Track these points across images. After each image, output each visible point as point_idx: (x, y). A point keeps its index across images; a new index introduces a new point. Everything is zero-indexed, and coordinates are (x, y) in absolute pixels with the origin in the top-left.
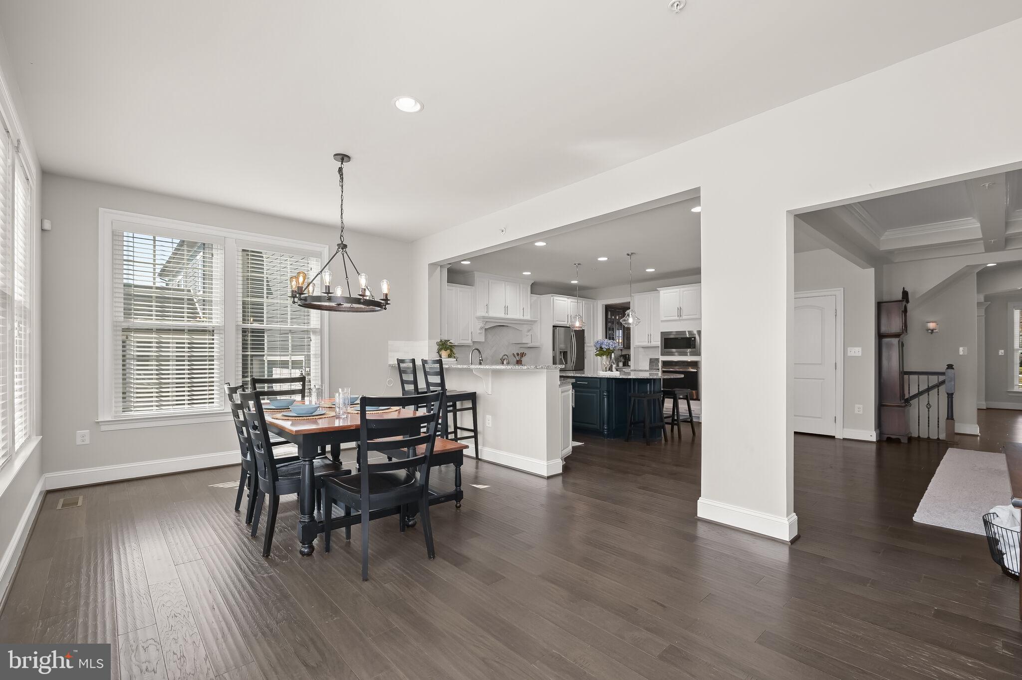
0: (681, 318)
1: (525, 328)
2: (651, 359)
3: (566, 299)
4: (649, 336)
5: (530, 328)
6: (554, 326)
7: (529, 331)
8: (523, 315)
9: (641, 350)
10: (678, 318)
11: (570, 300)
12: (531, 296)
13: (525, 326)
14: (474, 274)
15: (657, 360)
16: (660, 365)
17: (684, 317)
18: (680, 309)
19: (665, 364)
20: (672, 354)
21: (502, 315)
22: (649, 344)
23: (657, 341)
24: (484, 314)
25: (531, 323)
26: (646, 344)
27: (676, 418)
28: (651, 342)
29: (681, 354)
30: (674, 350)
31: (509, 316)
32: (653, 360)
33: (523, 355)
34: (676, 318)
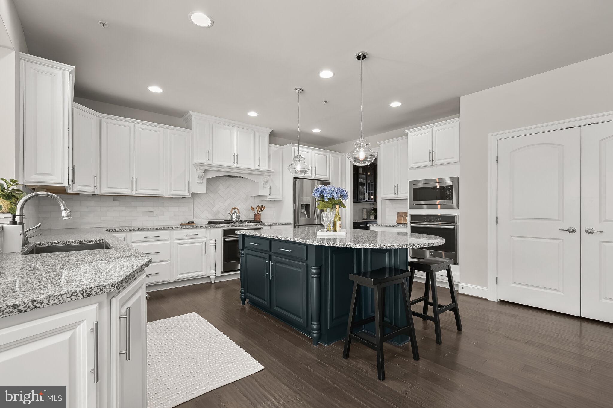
0: (433, 163)
1: (261, 180)
2: (398, 213)
3: (310, 150)
4: (396, 187)
5: (266, 179)
6: (295, 178)
7: (266, 182)
8: (259, 166)
9: (388, 202)
10: (430, 164)
11: (314, 152)
12: (269, 146)
13: (262, 177)
14: (190, 115)
15: (406, 213)
16: (409, 219)
17: (437, 162)
18: (432, 153)
19: (415, 218)
20: (420, 207)
21: (231, 164)
22: (396, 196)
23: (405, 193)
24: (204, 161)
25: (268, 173)
26: (393, 196)
27: (430, 300)
28: (398, 193)
29: (430, 207)
30: (423, 202)
31: (239, 165)
32: (400, 214)
33: (261, 208)
34: (428, 163)
